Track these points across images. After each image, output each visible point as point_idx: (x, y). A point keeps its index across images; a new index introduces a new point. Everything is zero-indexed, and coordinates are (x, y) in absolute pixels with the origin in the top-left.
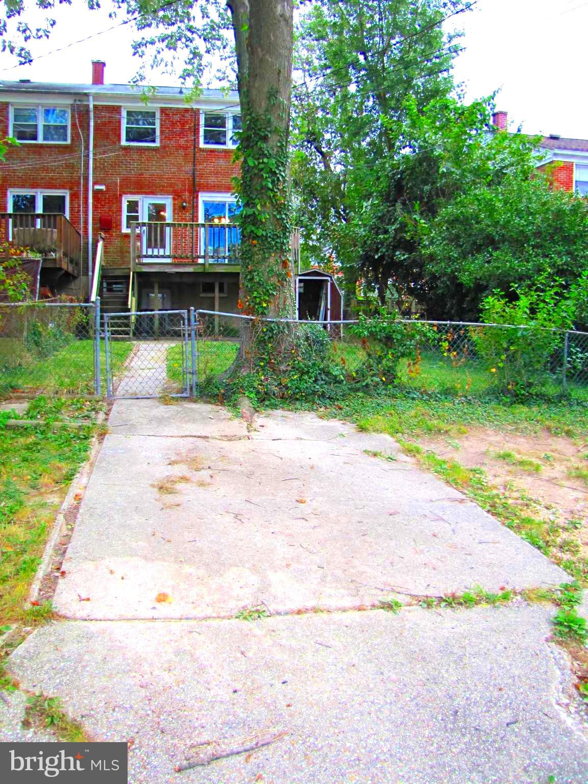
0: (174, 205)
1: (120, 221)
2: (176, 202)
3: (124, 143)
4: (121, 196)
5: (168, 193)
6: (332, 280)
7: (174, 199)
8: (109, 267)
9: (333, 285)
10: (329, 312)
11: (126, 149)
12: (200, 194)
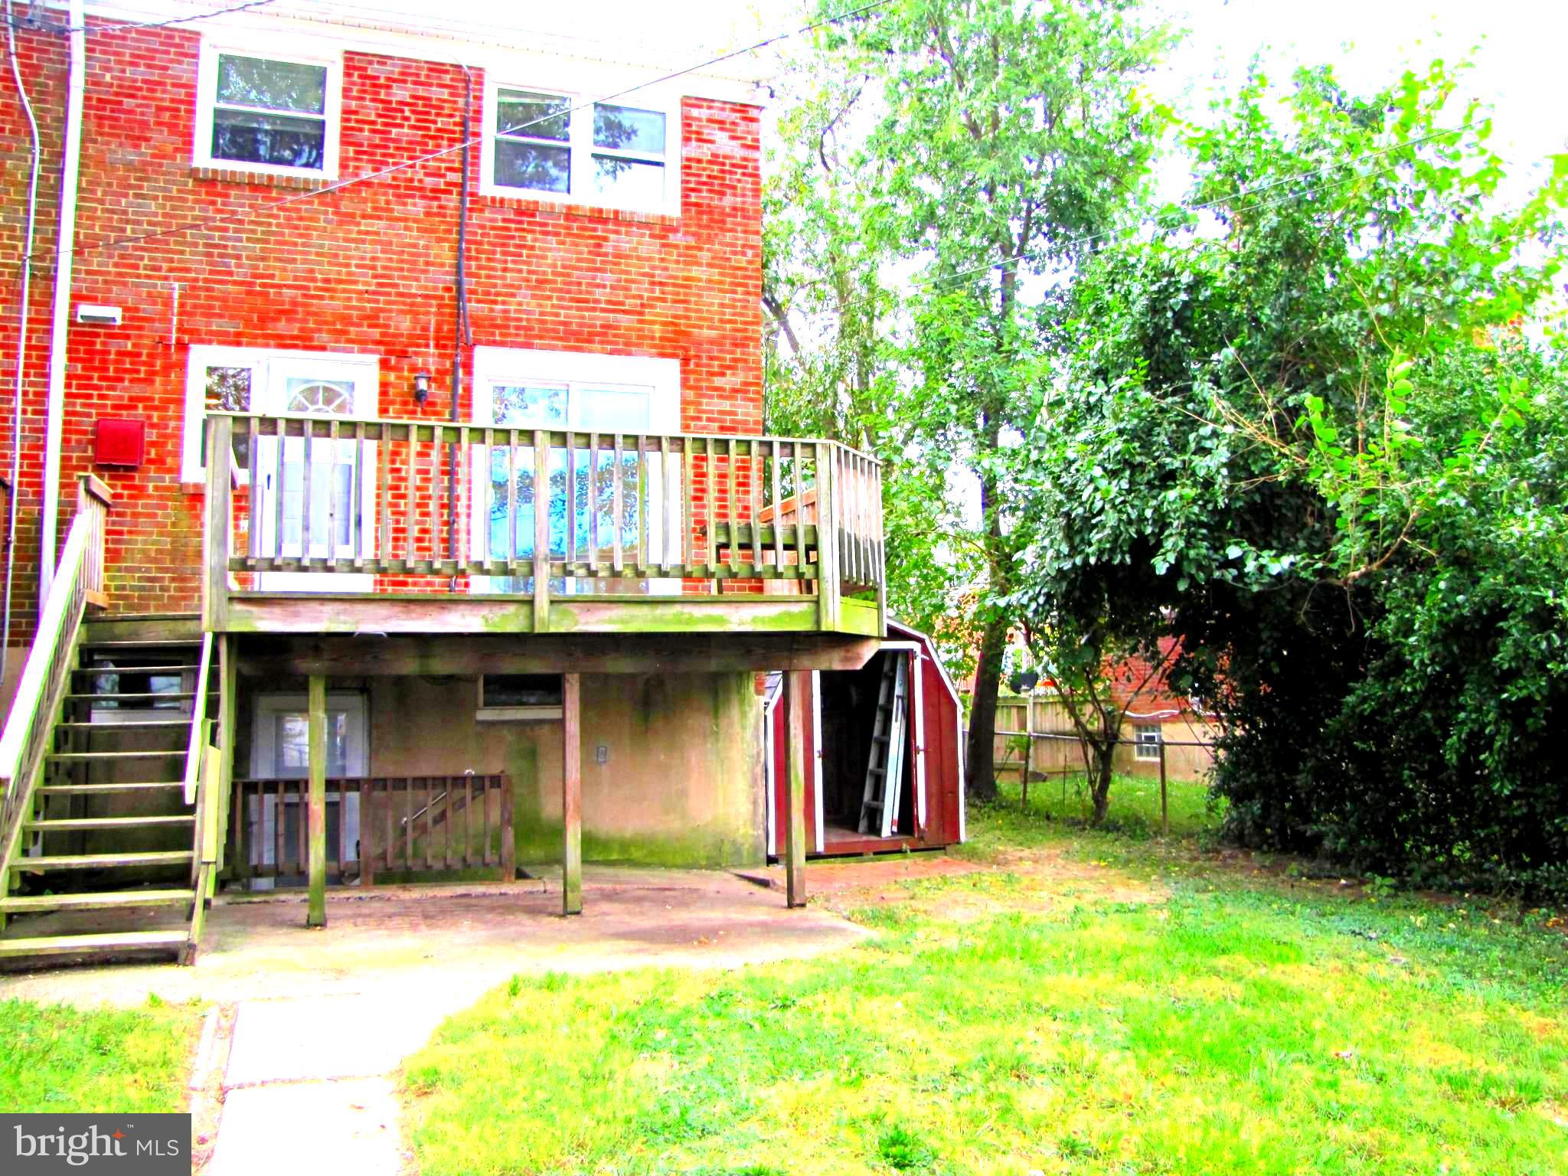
0: (384, 387)
1: (178, 436)
2: (392, 377)
3: (203, 157)
4: (183, 347)
5: (363, 344)
6: (925, 650)
7: (384, 365)
8: (123, 613)
9: (929, 667)
10: (920, 760)
11: (210, 183)
12: (482, 356)
